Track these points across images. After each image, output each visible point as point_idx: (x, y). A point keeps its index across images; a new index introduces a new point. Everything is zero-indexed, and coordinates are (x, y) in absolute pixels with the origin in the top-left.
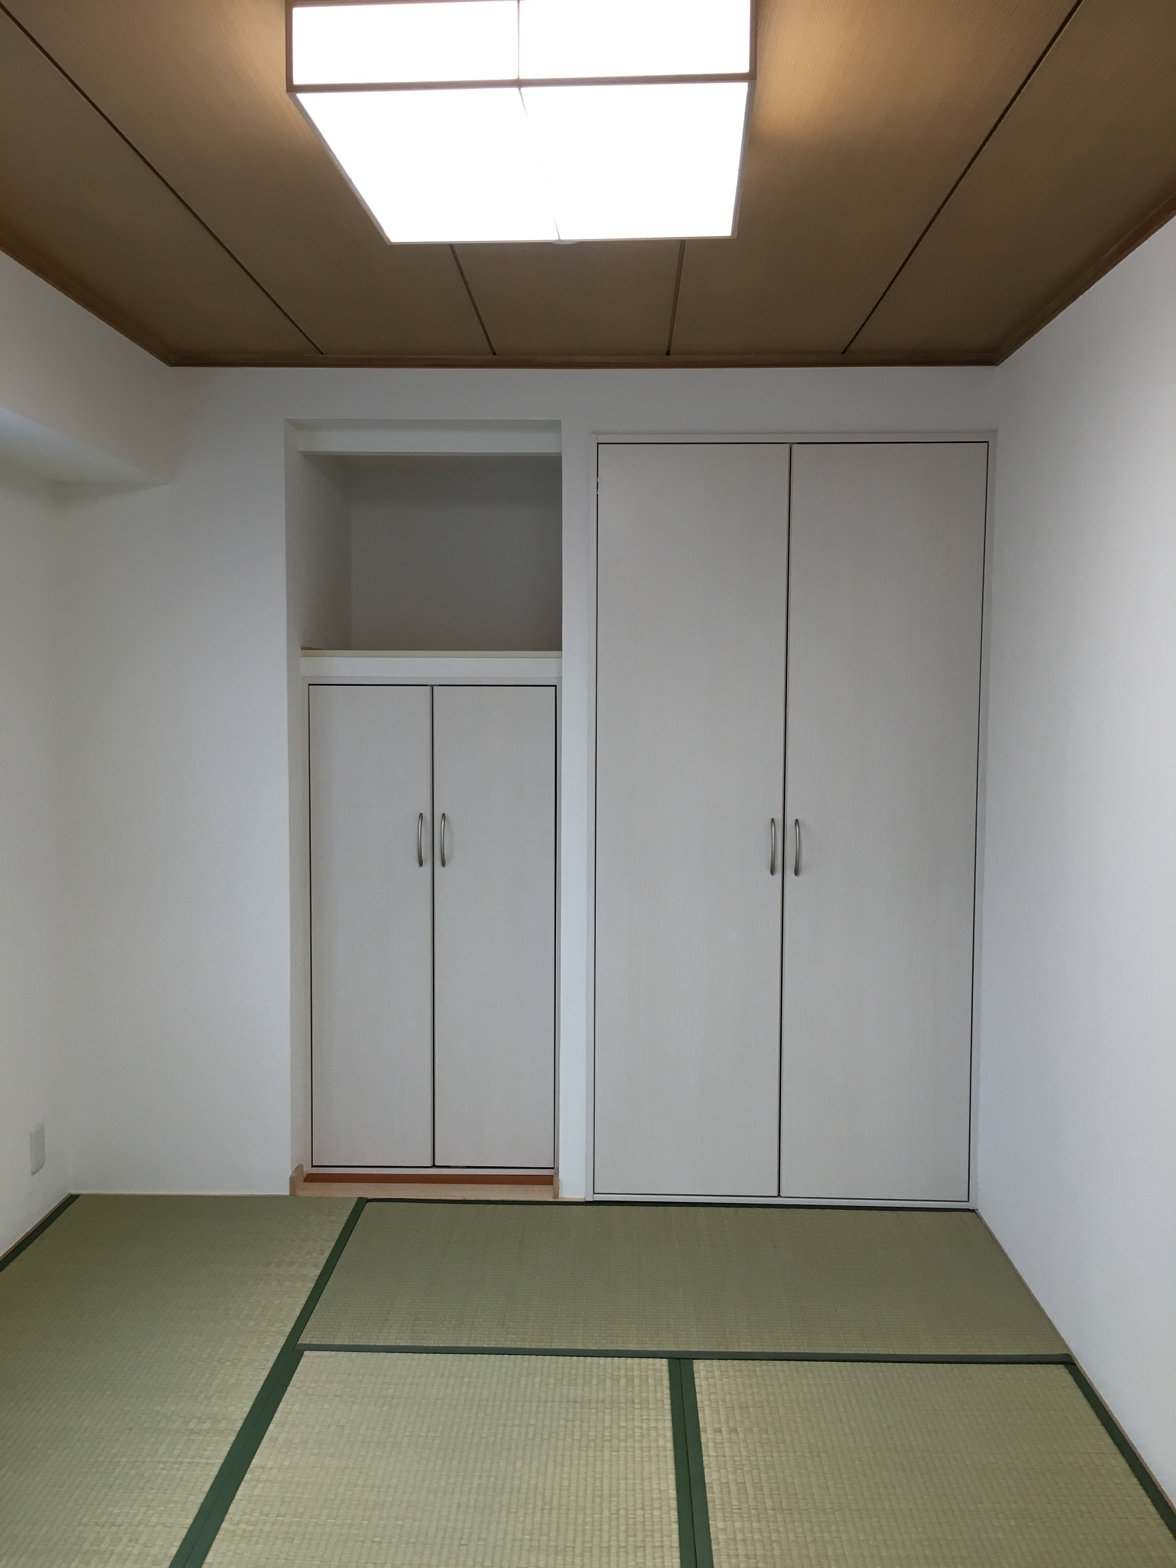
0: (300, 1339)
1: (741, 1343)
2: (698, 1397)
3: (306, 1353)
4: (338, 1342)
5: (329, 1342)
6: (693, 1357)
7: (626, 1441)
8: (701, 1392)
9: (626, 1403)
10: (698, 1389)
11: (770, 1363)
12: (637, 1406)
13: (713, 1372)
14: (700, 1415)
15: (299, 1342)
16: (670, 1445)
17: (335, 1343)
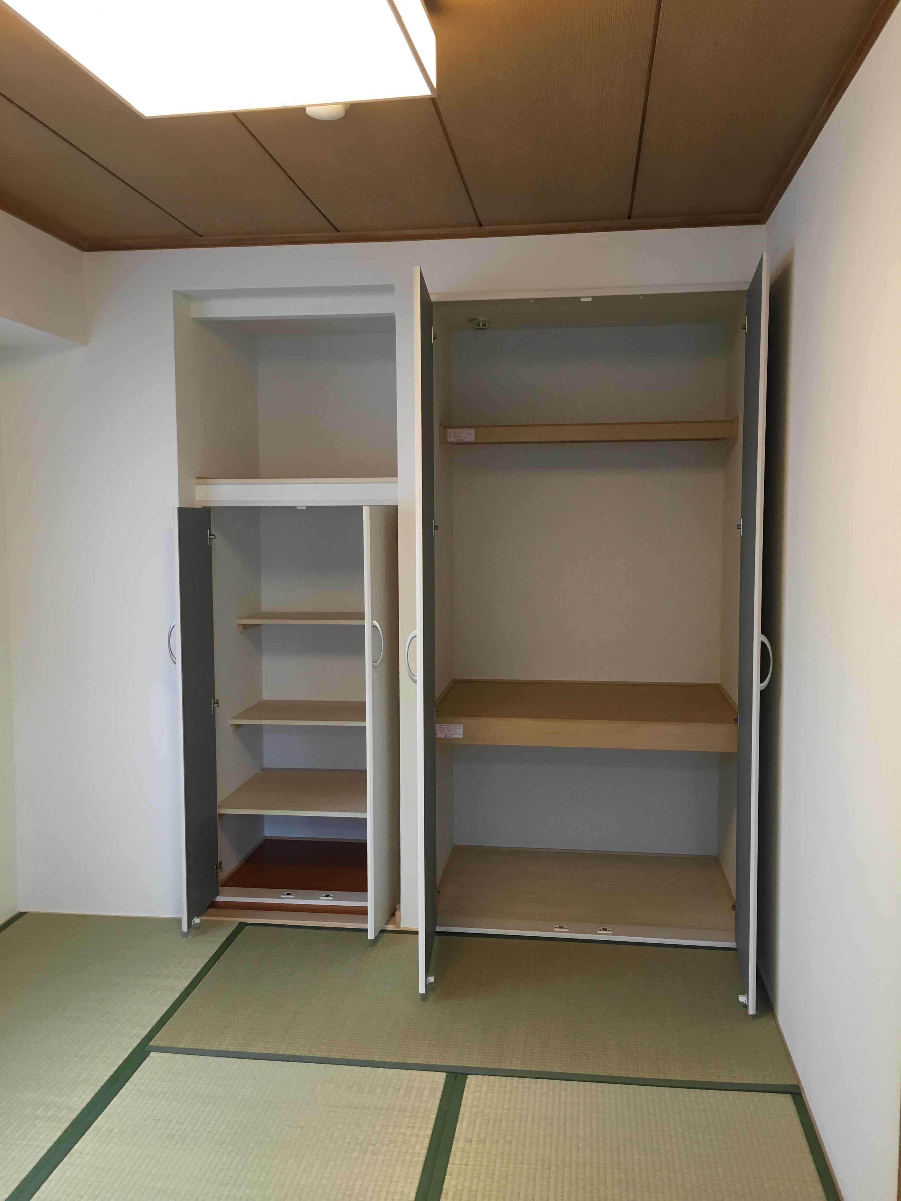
0: (151, 1042)
1: (513, 1062)
2: (462, 1109)
3: (152, 1054)
4: (182, 1046)
5: (174, 1045)
6: (468, 1072)
7: (388, 1145)
8: (465, 1106)
9: (399, 1111)
10: (463, 1102)
11: (533, 1080)
12: (408, 1114)
13: (481, 1087)
14: (458, 1125)
15: (149, 1044)
16: (424, 1152)
17: (178, 1047)
